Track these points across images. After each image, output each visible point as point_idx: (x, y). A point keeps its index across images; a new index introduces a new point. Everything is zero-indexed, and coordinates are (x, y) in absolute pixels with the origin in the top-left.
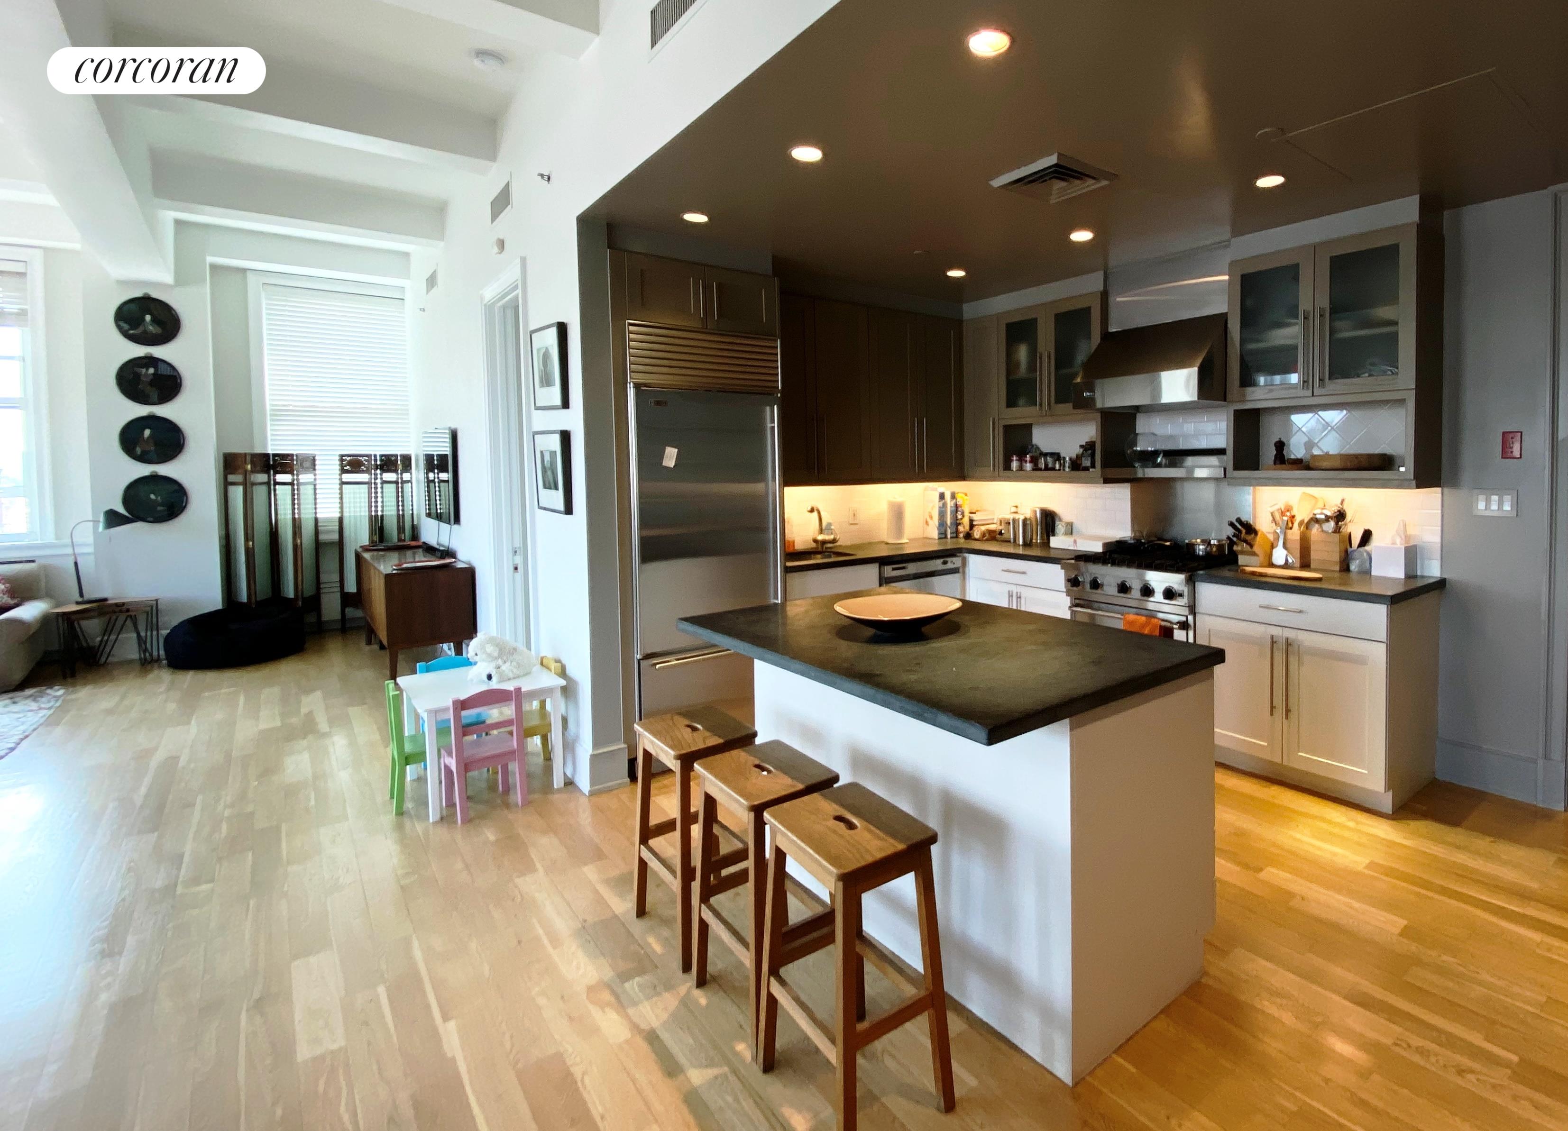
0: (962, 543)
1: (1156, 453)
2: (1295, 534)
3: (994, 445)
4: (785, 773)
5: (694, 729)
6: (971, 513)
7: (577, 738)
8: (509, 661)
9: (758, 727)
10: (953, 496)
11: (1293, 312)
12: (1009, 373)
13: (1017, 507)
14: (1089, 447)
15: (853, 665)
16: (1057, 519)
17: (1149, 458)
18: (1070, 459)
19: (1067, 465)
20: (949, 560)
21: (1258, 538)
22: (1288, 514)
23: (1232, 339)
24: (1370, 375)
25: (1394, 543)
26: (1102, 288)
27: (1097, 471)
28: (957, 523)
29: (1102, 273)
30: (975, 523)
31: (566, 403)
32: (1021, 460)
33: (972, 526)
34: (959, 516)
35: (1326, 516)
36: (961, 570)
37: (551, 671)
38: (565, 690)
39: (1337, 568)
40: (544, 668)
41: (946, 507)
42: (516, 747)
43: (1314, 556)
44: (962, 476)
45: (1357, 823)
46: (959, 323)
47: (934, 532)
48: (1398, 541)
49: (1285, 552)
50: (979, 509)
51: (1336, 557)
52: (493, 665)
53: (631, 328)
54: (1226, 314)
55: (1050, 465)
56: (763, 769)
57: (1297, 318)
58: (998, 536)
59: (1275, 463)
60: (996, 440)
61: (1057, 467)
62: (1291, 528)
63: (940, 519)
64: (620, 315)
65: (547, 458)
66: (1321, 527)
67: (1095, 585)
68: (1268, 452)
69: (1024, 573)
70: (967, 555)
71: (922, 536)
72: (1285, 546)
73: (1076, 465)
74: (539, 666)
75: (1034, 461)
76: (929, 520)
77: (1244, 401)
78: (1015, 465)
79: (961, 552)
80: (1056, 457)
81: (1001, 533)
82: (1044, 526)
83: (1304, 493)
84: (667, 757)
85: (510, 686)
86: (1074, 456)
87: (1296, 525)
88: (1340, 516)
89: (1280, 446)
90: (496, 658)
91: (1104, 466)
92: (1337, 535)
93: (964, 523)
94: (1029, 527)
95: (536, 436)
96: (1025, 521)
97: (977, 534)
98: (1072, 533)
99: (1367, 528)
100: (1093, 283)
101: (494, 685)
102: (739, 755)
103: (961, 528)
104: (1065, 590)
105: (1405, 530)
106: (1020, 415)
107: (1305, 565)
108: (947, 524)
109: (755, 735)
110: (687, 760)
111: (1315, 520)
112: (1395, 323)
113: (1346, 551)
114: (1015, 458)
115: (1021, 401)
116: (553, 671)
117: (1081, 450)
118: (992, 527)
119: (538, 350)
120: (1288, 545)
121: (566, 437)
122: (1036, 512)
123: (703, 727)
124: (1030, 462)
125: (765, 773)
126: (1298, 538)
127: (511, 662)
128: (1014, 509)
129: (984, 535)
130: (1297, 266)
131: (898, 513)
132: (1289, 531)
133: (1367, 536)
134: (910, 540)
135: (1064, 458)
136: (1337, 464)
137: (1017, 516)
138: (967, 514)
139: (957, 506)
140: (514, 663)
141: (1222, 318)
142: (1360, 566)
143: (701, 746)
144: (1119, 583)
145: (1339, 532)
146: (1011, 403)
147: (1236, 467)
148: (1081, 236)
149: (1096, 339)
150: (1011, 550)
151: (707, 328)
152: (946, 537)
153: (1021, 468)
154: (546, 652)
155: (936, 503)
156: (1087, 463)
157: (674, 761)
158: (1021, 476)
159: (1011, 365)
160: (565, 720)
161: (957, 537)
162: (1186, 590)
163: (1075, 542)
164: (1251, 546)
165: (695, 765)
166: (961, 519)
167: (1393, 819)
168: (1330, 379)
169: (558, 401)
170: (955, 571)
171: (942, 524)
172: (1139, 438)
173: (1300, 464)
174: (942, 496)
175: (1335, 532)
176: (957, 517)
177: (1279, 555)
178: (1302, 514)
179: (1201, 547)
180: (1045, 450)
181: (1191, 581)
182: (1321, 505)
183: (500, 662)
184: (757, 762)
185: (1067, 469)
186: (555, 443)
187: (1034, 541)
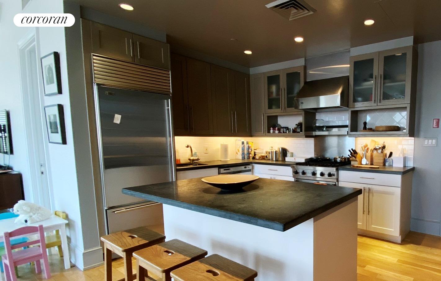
0: (251, 160)
1: (323, 127)
2: (369, 154)
3: (264, 123)
4: (181, 253)
5: (133, 237)
6: (254, 150)
7: (76, 246)
8: (37, 213)
9: (166, 235)
10: (247, 143)
11: (371, 76)
12: (269, 96)
13: (272, 147)
14: (300, 125)
15: (213, 203)
16: (287, 151)
17: (321, 128)
18: (292, 129)
19: (291, 131)
20: (247, 166)
21: (358, 155)
22: (367, 147)
23: (351, 85)
24: (396, 99)
25: (400, 156)
26: (304, 65)
27: (303, 133)
28: (249, 153)
29: (304, 58)
30: (256, 153)
31: (60, 91)
32: (274, 129)
33: (255, 155)
34: (250, 151)
35: (379, 147)
36: (252, 170)
37: (60, 217)
38: (68, 225)
39: (382, 165)
40: (57, 216)
41: (245, 147)
42: (42, 253)
43: (375, 161)
44: (251, 136)
45: (391, 247)
46: (248, 76)
47: (240, 157)
48: (401, 155)
49: (366, 160)
50: (258, 148)
51: (382, 161)
52: (28, 215)
53: (94, 57)
54: (349, 76)
55: (285, 132)
56: (168, 252)
57: (372, 78)
58: (265, 158)
59: (363, 129)
60: (264, 120)
61: (287, 132)
62: (368, 152)
63: (242, 152)
64: (88, 52)
65: (52, 118)
66: (377, 151)
67: (304, 173)
68: (361, 126)
69: (277, 170)
70: (254, 165)
71: (235, 158)
72: (366, 158)
73: (294, 131)
74: (54, 216)
75: (279, 130)
76: (238, 152)
77: (354, 107)
78: (272, 131)
79: (252, 164)
80: (287, 129)
81: (266, 157)
82: (283, 154)
83: (372, 140)
84: (118, 251)
85: (37, 225)
86: (294, 128)
87: (369, 151)
88: (384, 147)
89: (365, 124)
90: (29, 212)
91: (305, 131)
92: (382, 154)
93: (252, 153)
94: (277, 154)
95: (46, 108)
96: (276, 152)
97: (257, 157)
98: (293, 156)
99: (391, 151)
100: (300, 62)
101: (29, 224)
102: (157, 247)
103: (251, 155)
104: (292, 176)
105: (403, 152)
106: (274, 112)
107: (372, 164)
108: (245, 154)
109: (165, 237)
110: (129, 252)
111: (376, 149)
112: (405, 81)
113: (385, 159)
114: (272, 128)
115: (274, 107)
116: (61, 217)
117: (296, 126)
118: (263, 155)
119: (45, 67)
120: (367, 158)
121: (61, 108)
122: (280, 148)
123: (137, 236)
124: (277, 130)
125: (170, 254)
126: (370, 155)
127: (38, 214)
128: (271, 148)
129: (260, 158)
130: (373, 59)
131: (225, 149)
132: (367, 153)
133: (391, 154)
134: (230, 160)
135: (290, 129)
136: (384, 129)
137: (272, 150)
138: (253, 150)
139: (249, 147)
140: (39, 214)
141: (347, 78)
142: (388, 164)
143: (137, 245)
144: (312, 172)
145: (383, 153)
146: (270, 107)
147: (351, 131)
148: (299, 40)
149: (302, 84)
150: (270, 162)
151: (135, 62)
152: (245, 159)
153: (274, 132)
154: (58, 208)
155: (241, 146)
156: (299, 130)
157: (123, 253)
158: (274, 135)
159: (270, 93)
160: (69, 239)
161: (249, 159)
162: (335, 173)
163: (295, 159)
164: (356, 158)
165: (133, 254)
166: (251, 152)
167: (401, 245)
168: (383, 100)
169: (56, 90)
170: (249, 171)
171: (243, 154)
172: (317, 121)
173: (371, 130)
174: (243, 143)
175: (381, 153)
176: (249, 151)
177: (364, 161)
178: (371, 147)
179: (339, 159)
180: (282, 126)
181: (337, 170)
182: (377, 144)
183: (31, 214)
184: (166, 250)
185: (291, 133)
186: (56, 111)
187: (279, 159)
